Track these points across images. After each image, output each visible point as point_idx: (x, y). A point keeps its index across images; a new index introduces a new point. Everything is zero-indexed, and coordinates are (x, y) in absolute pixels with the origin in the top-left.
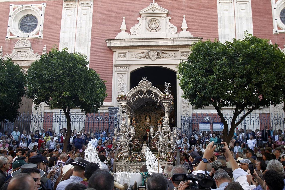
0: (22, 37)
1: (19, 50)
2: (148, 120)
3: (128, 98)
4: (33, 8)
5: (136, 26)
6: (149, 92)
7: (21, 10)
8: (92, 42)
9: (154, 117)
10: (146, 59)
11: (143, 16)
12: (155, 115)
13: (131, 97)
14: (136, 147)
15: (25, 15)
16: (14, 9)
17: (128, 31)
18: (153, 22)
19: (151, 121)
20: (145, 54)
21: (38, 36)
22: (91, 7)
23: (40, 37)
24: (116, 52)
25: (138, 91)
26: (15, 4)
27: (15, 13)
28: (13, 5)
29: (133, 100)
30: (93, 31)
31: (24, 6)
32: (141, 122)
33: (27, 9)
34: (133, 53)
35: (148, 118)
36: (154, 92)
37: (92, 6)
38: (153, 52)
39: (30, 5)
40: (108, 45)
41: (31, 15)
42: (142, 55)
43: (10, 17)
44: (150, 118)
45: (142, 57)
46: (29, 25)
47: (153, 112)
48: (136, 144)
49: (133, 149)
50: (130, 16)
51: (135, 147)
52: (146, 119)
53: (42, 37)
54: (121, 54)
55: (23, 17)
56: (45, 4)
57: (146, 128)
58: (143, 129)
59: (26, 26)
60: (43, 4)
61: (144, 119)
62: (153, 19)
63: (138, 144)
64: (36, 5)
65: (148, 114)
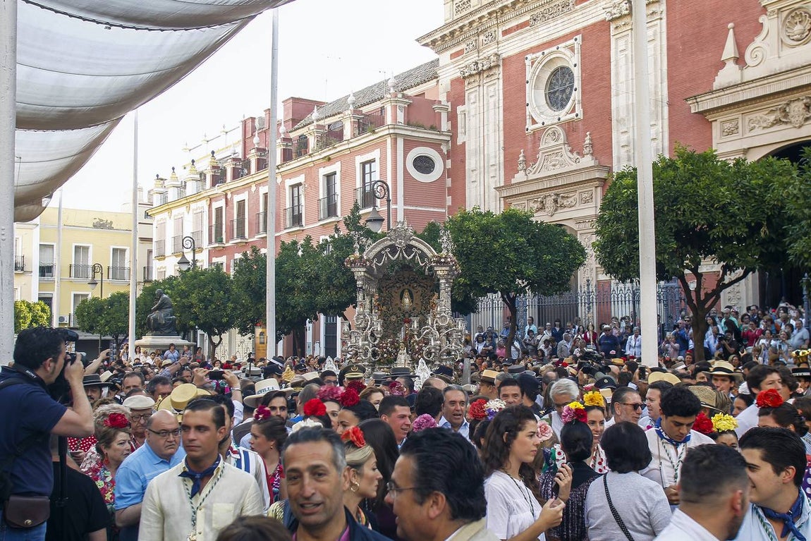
0: (550, 123)
1: (547, 152)
2: (407, 301)
3: (368, 263)
4: (561, 53)
5: (758, 40)
6: (409, 248)
7: (543, 63)
8: (670, 105)
9: (419, 293)
10: (784, 126)
11: (770, 9)
12: (420, 288)
13: (373, 259)
14: (385, 355)
15: (552, 70)
16: (533, 63)
17: (740, 60)
18: (797, 19)
19: (412, 301)
20: (778, 115)
21: (573, 115)
22: (661, 19)
23: (577, 115)
24: (716, 120)
25: (386, 248)
26: (533, 53)
27: (534, 73)
28: (530, 56)
29: (376, 265)
30: (670, 78)
31: (546, 52)
32: (393, 304)
33: (552, 57)
34: (753, 116)
35: (406, 294)
36: (419, 249)
37: (664, 16)
38: (796, 103)
39: (554, 48)
40: (693, 111)
41: (562, 68)
42: (772, 118)
43: (527, 85)
44: (411, 297)
45: (773, 125)
46: (563, 91)
47: (416, 282)
48: (385, 350)
49: (380, 360)
50: (745, 16)
51: (382, 356)
52: (401, 297)
53: (581, 116)
54: (727, 125)
55: (550, 76)
56: (579, 37)
57: (404, 315)
58: (397, 317)
59: (557, 94)
60: (576, 40)
61: (399, 299)
62: (795, 9)
63: (388, 350)
64: (563, 45)
65: (406, 287)
